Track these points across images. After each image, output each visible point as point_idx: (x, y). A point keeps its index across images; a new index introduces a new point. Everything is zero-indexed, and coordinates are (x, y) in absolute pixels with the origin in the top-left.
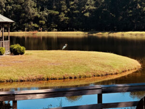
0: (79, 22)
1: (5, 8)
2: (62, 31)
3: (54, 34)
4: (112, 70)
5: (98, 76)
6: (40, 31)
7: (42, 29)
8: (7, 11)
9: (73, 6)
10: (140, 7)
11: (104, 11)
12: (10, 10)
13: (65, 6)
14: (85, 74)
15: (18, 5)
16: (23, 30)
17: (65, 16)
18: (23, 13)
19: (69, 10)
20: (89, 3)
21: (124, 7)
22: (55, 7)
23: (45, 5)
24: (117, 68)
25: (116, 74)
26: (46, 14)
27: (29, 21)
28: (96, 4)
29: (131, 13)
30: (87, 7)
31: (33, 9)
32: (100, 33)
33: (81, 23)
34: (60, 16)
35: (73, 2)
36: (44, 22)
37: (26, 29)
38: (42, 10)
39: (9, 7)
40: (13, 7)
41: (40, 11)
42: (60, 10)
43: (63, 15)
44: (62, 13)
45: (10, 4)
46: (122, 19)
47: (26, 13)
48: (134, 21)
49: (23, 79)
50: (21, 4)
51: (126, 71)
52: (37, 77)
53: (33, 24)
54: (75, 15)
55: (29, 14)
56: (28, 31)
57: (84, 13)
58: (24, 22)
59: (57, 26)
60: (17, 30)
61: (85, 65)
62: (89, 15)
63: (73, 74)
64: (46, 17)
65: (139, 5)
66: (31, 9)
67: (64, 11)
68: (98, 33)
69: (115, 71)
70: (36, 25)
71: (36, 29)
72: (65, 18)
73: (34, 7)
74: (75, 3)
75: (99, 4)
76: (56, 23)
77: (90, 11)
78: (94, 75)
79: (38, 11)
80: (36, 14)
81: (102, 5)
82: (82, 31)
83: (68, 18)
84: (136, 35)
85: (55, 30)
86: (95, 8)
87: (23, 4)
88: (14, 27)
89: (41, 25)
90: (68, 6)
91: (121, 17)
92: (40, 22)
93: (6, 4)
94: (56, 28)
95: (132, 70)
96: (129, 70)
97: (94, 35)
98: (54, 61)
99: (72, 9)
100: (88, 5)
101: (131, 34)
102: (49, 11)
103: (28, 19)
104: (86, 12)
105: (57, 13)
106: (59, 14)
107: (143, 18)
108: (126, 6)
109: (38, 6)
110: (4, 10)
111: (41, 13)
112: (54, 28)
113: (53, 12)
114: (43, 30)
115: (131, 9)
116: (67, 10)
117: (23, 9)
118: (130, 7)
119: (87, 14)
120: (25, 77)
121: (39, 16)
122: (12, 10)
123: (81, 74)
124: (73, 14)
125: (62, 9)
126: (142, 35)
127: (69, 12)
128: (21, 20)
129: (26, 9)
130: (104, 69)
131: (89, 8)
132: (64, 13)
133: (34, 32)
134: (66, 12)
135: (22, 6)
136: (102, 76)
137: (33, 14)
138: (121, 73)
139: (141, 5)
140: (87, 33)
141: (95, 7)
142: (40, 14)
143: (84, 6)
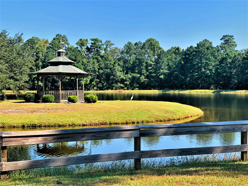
0: (155, 83)
1: (98, 72)
2: (143, 90)
3: (137, 92)
4: (175, 116)
5: (161, 121)
6: (125, 90)
7: (126, 88)
8: (99, 74)
9: (151, 71)
10: (204, 70)
11: (175, 74)
12: (102, 74)
13: (145, 70)
14: (148, 119)
15: (108, 70)
16: (112, 89)
17: (145, 78)
18: (112, 76)
19: (148, 73)
20: (163, 67)
21: (191, 71)
22: (137, 71)
23: (129, 69)
24: (180, 114)
25: (179, 119)
26: (130, 76)
27: (117, 82)
28: (169, 68)
29: (197, 75)
30: (162, 71)
31: (120, 72)
32: (172, 91)
33: (157, 84)
34: (141, 78)
35: (151, 67)
36: (128, 83)
37: (114, 88)
38: (127, 73)
39: (101, 71)
40: (104, 71)
41: (125, 74)
42: (141, 74)
43: (143, 77)
44: (143, 76)
45: (102, 69)
46: (189, 80)
47: (114, 76)
48: (199, 82)
49: (85, 124)
50: (110, 69)
51: (188, 117)
52: (100, 122)
53: (119, 84)
54: (153, 77)
55: (117, 77)
56: (116, 89)
57: (160, 75)
58: (112, 83)
59: (138, 86)
60: (107, 89)
61: (149, 111)
62: (163, 77)
63: (136, 119)
64: (130, 79)
65: (203, 69)
66: (118, 73)
67: (144, 74)
68: (171, 91)
69: (178, 117)
70: (122, 85)
71: (122, 88)
72: (145, 79)
73: (121, 71)
74: (152, 68)
75: (172, 69)
76: (138, 83)
77: (164, 74)
78: (157, 121)
79: (124, 74)
80: (122, 77)
81: (173, 70)
82: (158, 89)
83: (147, 80)
84: (201, 92)
85: (137, 89)
86: (168, 72)
87: (112, 69)
88: (105, 86)
89: (126, 85)
90: (147, 70)
91: (189, 79)
92: (125, 82)
93: (99, 69)
94: (137, 87)
95: (194, 116)
96: (191, 116)
97: (167, 92)
98: (120, 107)
99: (151, 73)
100: (163, 69)
101: (197, 92)
102: (132, 74)
103: (116, 81)
104: (161, 75)
105: (139, 75)
106: (140, 77)
107: (206, 79)
108: (193, 69)
109: (123, 71)
110: (97, 73)
111: (126, 75)
112: (136, 87)
113: (135, 75)
114: (128, 89)
115: (197, 72)
116: (146, 73)
117: (112, 72)
118: (196, 71)
119: (162, 77)
120: (88, 121)
121: (124, 78)
122: (103, 73)
123: (144, 120)
124: (151, 76)
125: (143, 73)
126: (206, 92)
127: (147, 76)
128: (110, 82)
129: (114, 73)
130: (166, 115)
131: (163, 71)
132: (144, 76)
133: (121, 90)
134: (145, 75)
135: (111, 70)
136: (165, 121)
137: (120, 76)
138: (183, 119)
139: (205, 69)
140: (161, 91)
141: (168, 70)
142: (125, 77)
143: (159, 70)
